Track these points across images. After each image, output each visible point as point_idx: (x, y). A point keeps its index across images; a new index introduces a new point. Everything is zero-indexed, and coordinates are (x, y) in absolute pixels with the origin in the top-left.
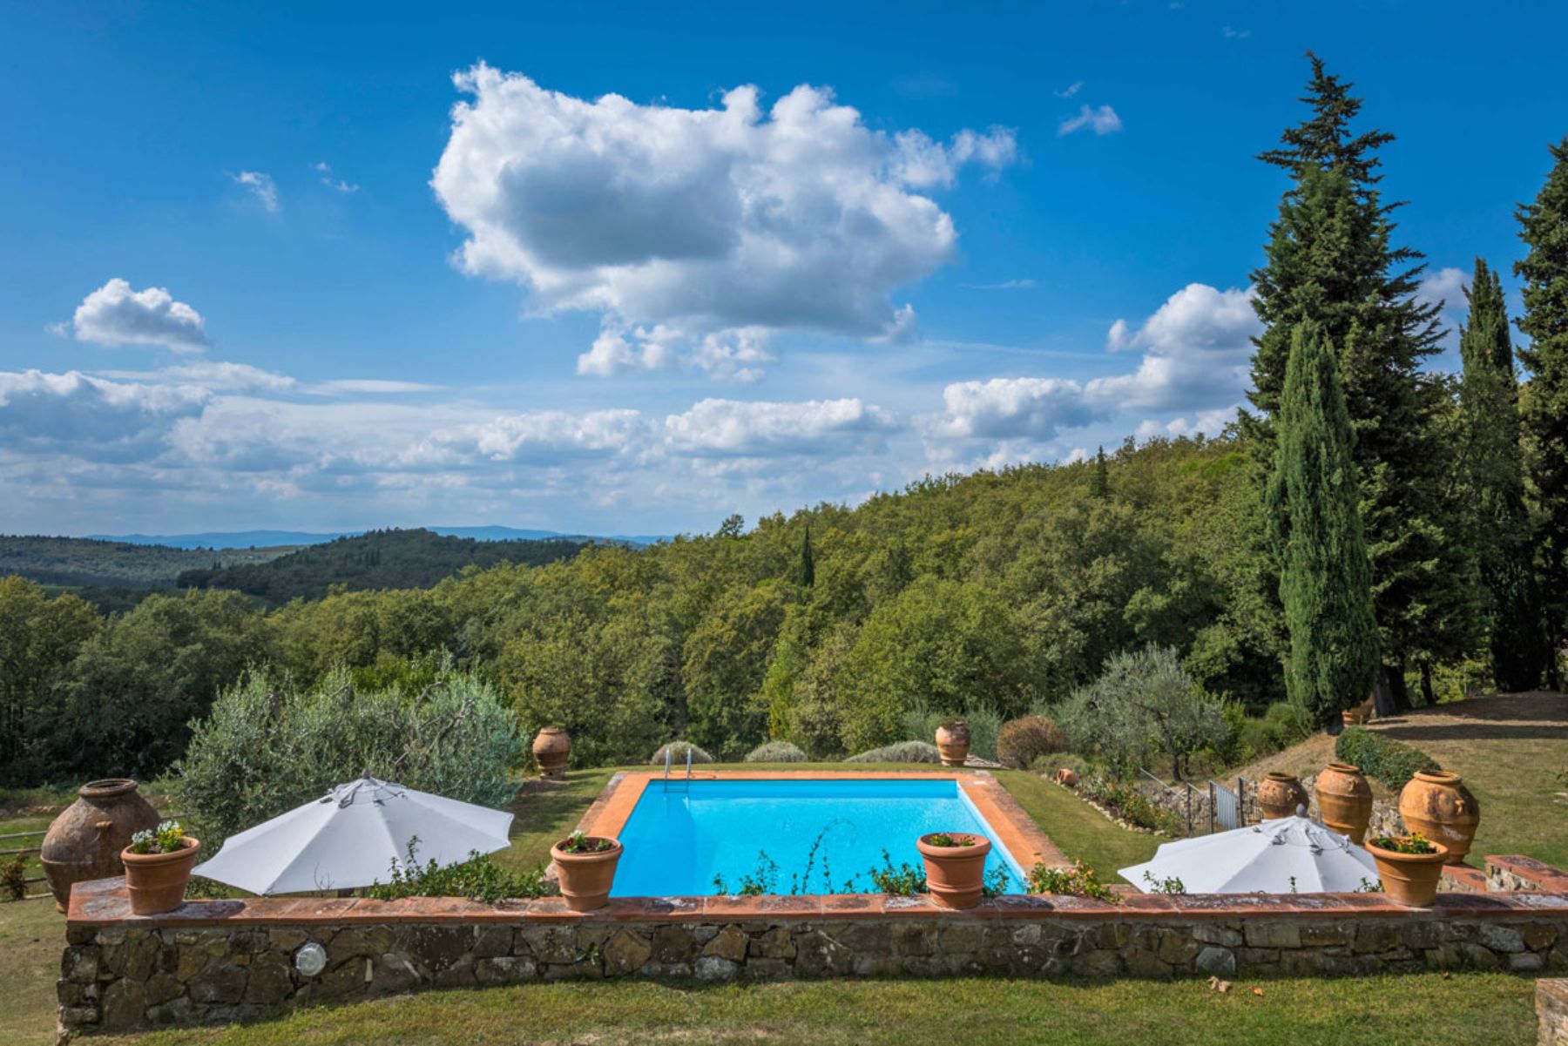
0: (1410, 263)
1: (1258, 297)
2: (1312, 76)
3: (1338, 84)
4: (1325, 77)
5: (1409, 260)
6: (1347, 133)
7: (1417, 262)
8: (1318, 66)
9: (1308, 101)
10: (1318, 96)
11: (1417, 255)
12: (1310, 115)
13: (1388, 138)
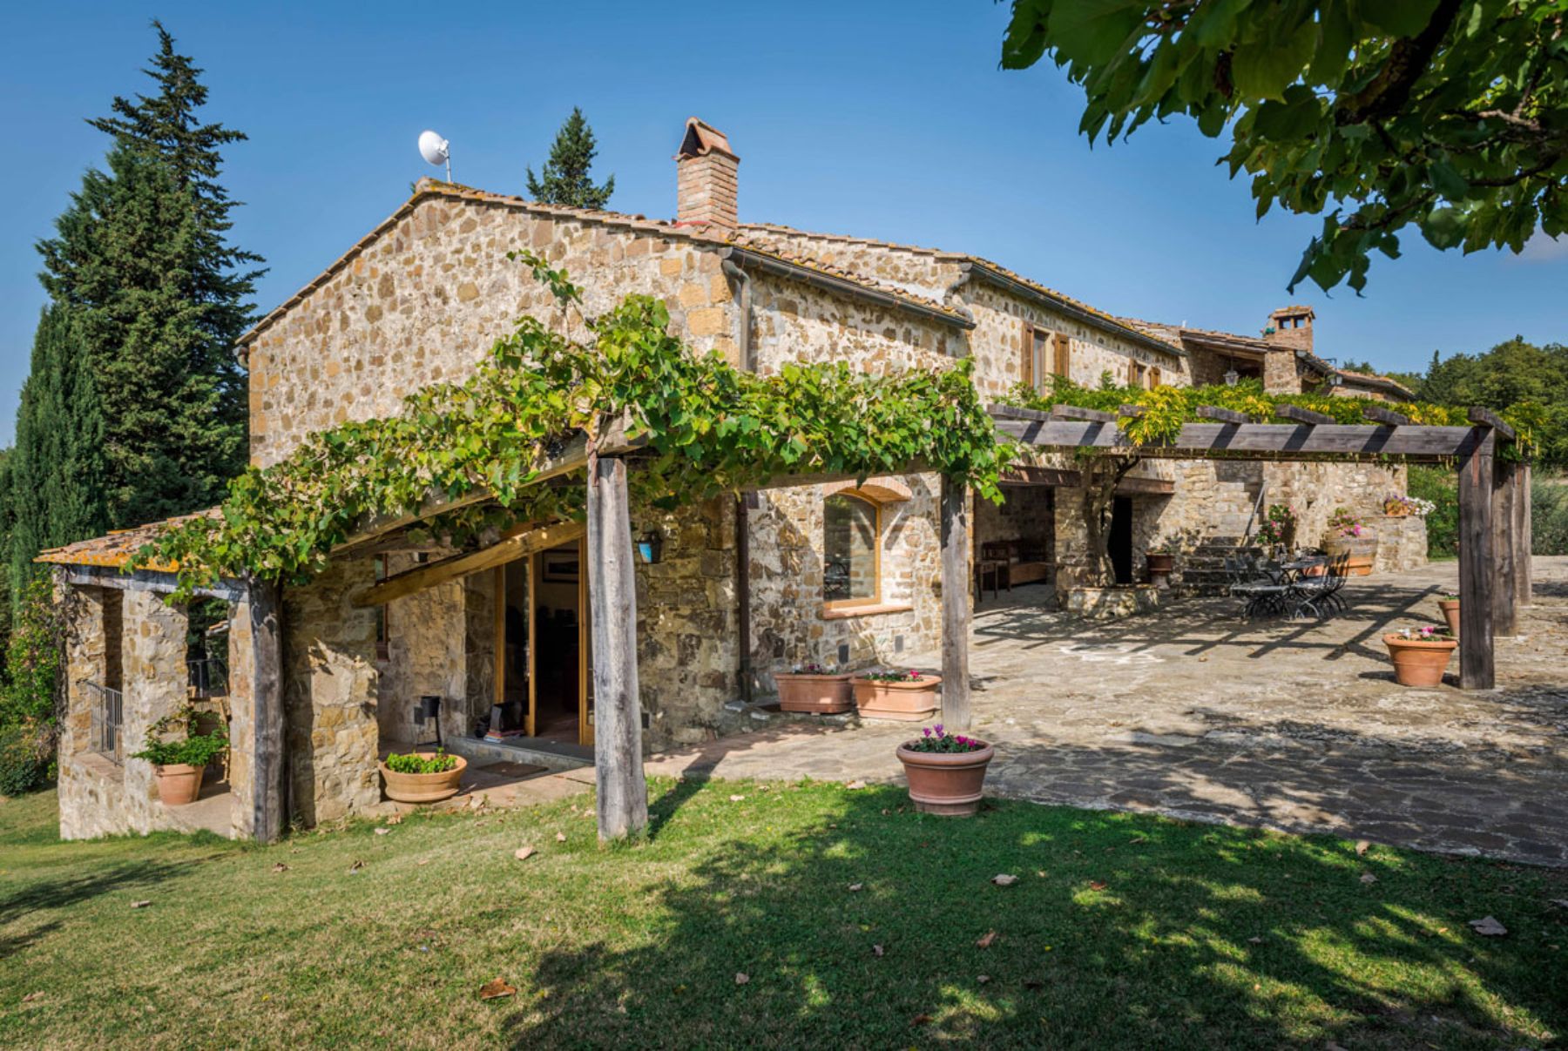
0: (251, 266)
1: (49, 271)
2: (159, 48)
3: (192, 66)
4: (175, 53)
5: (250, 262)
6: (194, 120)
7: (258, 266)
8: (167, 41)
9: (153, 75)
10: (165, 73)
11: (257, 258)
12: (156, 92)
13: (240, 136)
